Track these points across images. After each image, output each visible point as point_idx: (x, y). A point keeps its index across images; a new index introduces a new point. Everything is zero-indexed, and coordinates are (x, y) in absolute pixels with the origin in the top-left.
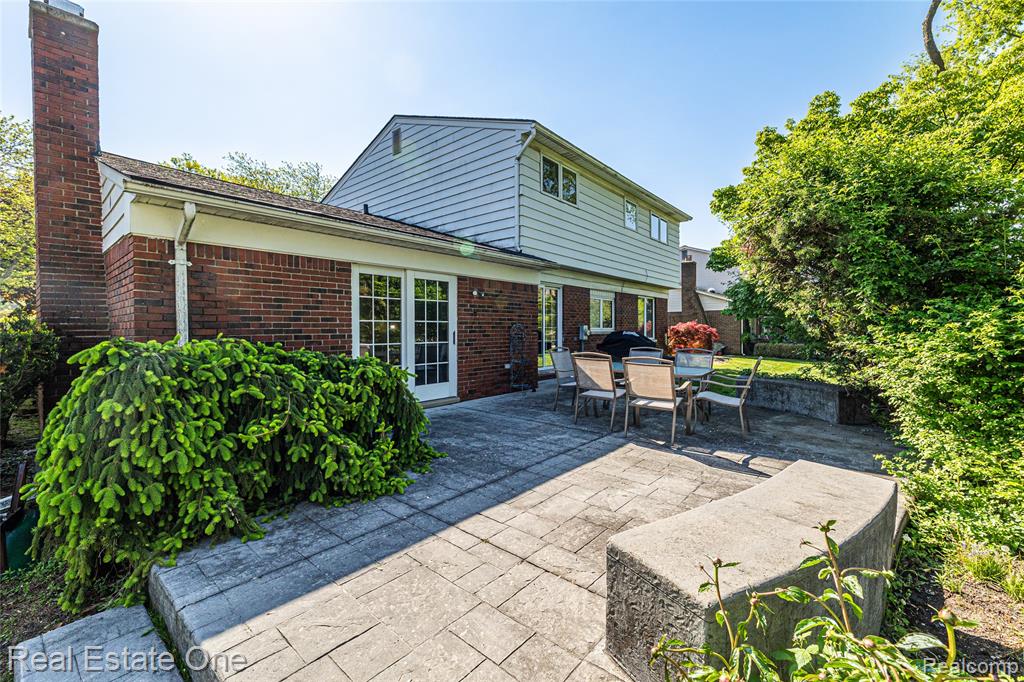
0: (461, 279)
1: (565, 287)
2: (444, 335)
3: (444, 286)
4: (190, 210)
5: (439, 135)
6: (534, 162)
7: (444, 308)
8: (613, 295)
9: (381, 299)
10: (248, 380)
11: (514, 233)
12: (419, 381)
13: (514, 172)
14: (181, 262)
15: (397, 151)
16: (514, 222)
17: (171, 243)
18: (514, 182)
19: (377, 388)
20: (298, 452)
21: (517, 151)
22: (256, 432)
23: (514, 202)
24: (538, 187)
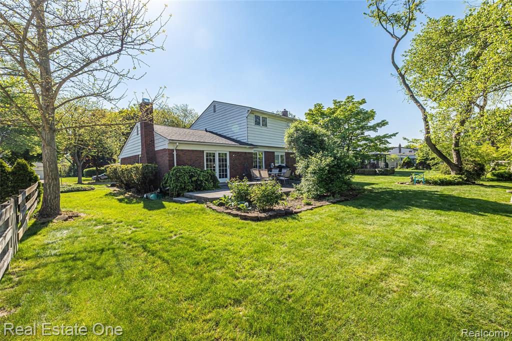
0: (230, 152)
1: (265, 152)
2: (226, 167)
3: (226, 154)
4: (177, 144)
5: (226, 108)
6: (252, 117)
7: (226, 160)
8: (285, 153)
9: (211, 158)
10: (192, 172)
11: (246, 138)
12: (220, 178)
13: (246, 121)
14: (175, 153)
15: (215, 112)
16: (246, 135)
17: (173, 150)
18: (246, 124)
19: (210, 174)
20: (199, 182)
21: (246, 115)
22: (194, 179)
23: (246, 129)
24: (253, 124)
